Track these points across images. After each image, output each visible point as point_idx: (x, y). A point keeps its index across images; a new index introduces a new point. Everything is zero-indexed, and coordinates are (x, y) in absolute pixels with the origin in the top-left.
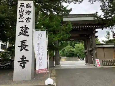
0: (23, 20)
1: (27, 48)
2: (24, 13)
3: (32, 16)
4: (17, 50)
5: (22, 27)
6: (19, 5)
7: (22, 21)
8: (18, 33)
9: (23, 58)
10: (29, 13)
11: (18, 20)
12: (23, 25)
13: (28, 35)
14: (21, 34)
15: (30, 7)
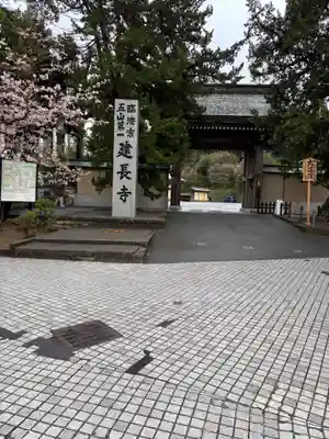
0: (124, 132)
1: (129, 175)
2: (125, 120)
3: (135, 127)
4: (116, 177)
5: (121, 144)
6: (117, 107)
7: (122, 135)
8: (116, 153)
9: (124, 189)
10: (131, 120)
11: (116, 131)
12: (123, 140)
13: (130, 157)
14: (120, 154)
15: (133, 111)
